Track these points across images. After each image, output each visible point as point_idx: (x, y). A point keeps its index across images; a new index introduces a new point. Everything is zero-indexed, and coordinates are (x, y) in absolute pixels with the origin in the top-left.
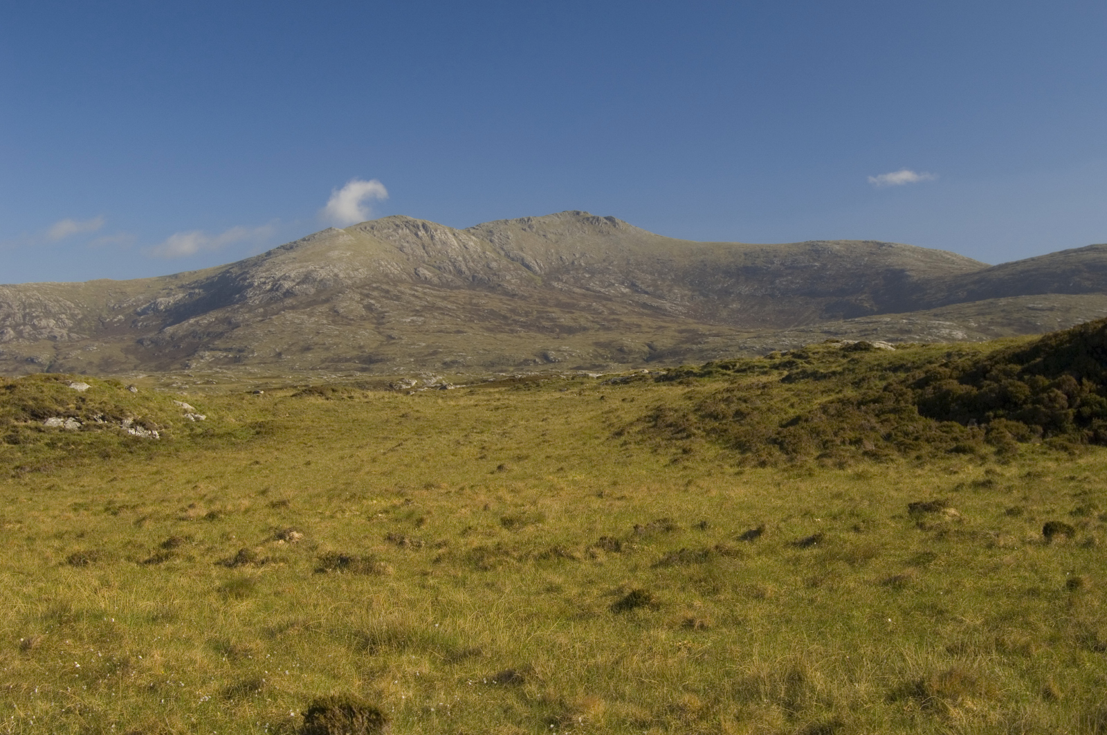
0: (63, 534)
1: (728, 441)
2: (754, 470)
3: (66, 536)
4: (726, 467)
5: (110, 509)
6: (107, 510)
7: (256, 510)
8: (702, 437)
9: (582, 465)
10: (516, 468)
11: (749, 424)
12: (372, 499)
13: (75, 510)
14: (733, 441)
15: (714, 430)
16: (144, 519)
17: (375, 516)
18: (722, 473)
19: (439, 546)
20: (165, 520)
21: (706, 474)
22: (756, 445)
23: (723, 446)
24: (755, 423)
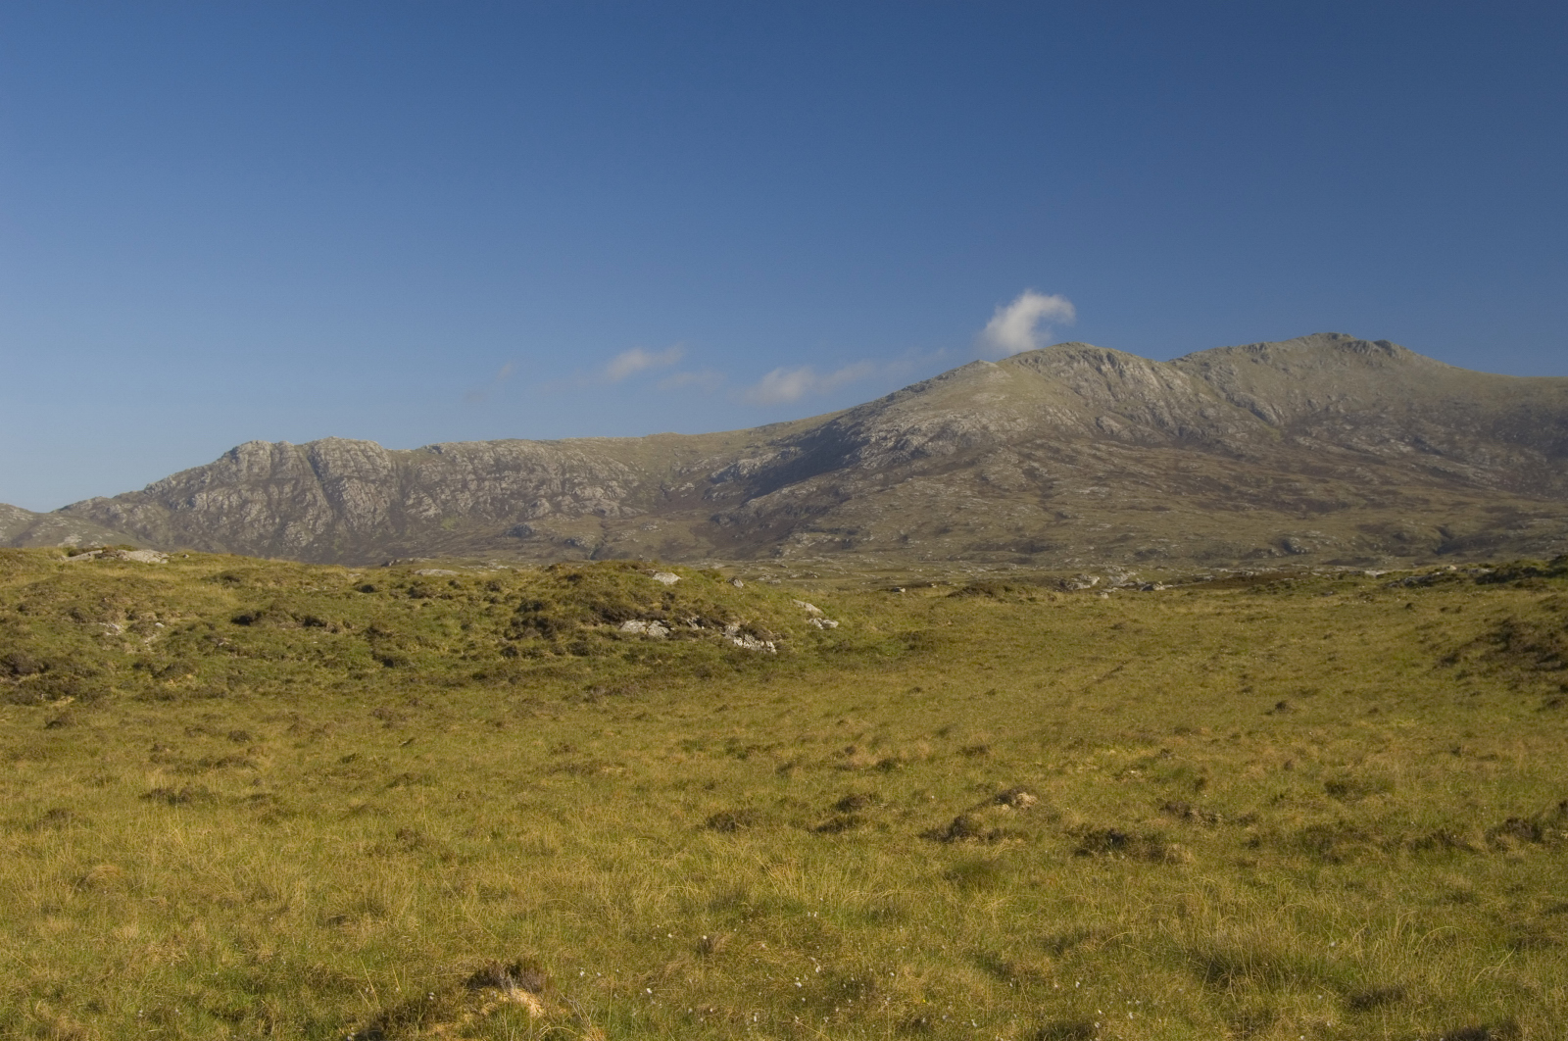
0: (686, 784)
3: (690, 787)
5: (734, 750)
6: (730, 751)
7: (943, 759)
9: (1403, 705)
10: (1303, 707)
12: (1108, 748)
13: (686, 749)
16: (790, 766)
17: (1125, 773)
19: (1245, 821)
20: (819, 769)
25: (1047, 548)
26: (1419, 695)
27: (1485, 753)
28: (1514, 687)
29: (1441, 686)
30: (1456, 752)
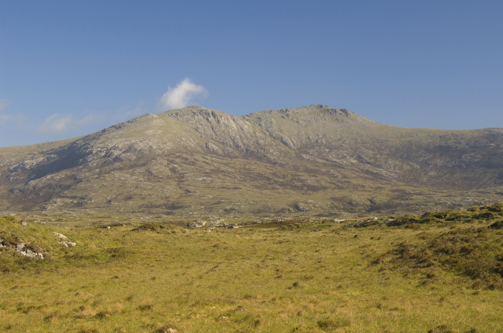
1: (459, 270)
2: (485, 291)
4: (464, 288)
5: (21, 309)
7: (129, 312)
8: (439, 266)
9: (353, 284)
10: (306, 285)
11: (473, 258)
12: (212, 306)
14: (463, 270)
15: (447, 261)
16: (51, 316)
17: (220, 318)
18: (462, 293)
20: (66, 318)
21: (450, 293)
22: (483, 273)
23: (457, 273)
24: (477, 257)
25: (181, 207)
26: (361, 279)
27: (392, 307)
28: (405, 276)
29: (371, 274)
30: (379, 307)
